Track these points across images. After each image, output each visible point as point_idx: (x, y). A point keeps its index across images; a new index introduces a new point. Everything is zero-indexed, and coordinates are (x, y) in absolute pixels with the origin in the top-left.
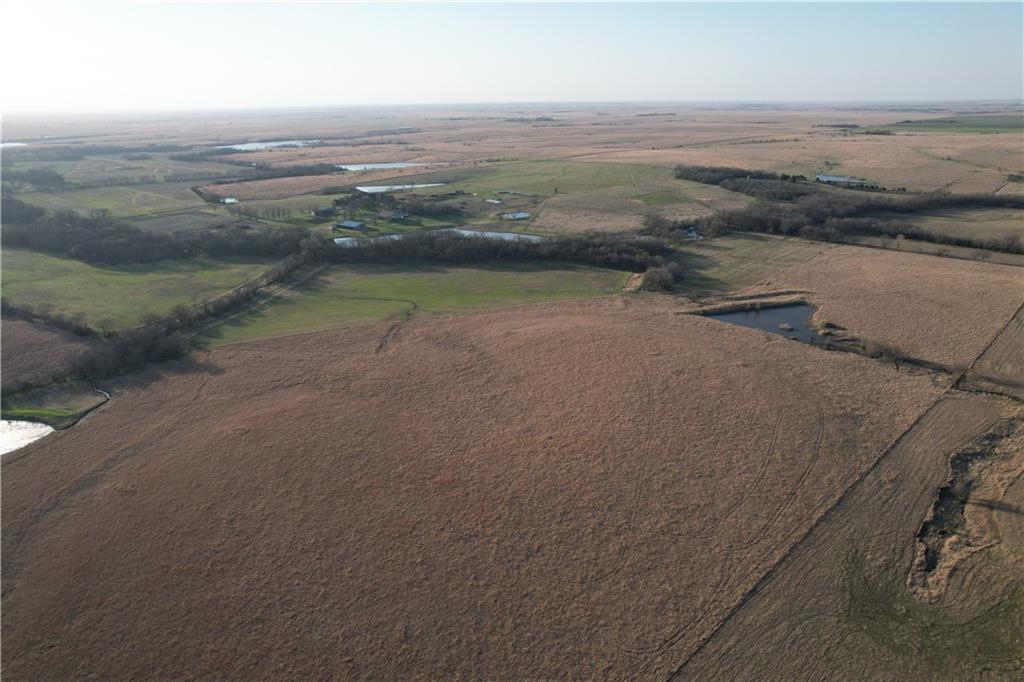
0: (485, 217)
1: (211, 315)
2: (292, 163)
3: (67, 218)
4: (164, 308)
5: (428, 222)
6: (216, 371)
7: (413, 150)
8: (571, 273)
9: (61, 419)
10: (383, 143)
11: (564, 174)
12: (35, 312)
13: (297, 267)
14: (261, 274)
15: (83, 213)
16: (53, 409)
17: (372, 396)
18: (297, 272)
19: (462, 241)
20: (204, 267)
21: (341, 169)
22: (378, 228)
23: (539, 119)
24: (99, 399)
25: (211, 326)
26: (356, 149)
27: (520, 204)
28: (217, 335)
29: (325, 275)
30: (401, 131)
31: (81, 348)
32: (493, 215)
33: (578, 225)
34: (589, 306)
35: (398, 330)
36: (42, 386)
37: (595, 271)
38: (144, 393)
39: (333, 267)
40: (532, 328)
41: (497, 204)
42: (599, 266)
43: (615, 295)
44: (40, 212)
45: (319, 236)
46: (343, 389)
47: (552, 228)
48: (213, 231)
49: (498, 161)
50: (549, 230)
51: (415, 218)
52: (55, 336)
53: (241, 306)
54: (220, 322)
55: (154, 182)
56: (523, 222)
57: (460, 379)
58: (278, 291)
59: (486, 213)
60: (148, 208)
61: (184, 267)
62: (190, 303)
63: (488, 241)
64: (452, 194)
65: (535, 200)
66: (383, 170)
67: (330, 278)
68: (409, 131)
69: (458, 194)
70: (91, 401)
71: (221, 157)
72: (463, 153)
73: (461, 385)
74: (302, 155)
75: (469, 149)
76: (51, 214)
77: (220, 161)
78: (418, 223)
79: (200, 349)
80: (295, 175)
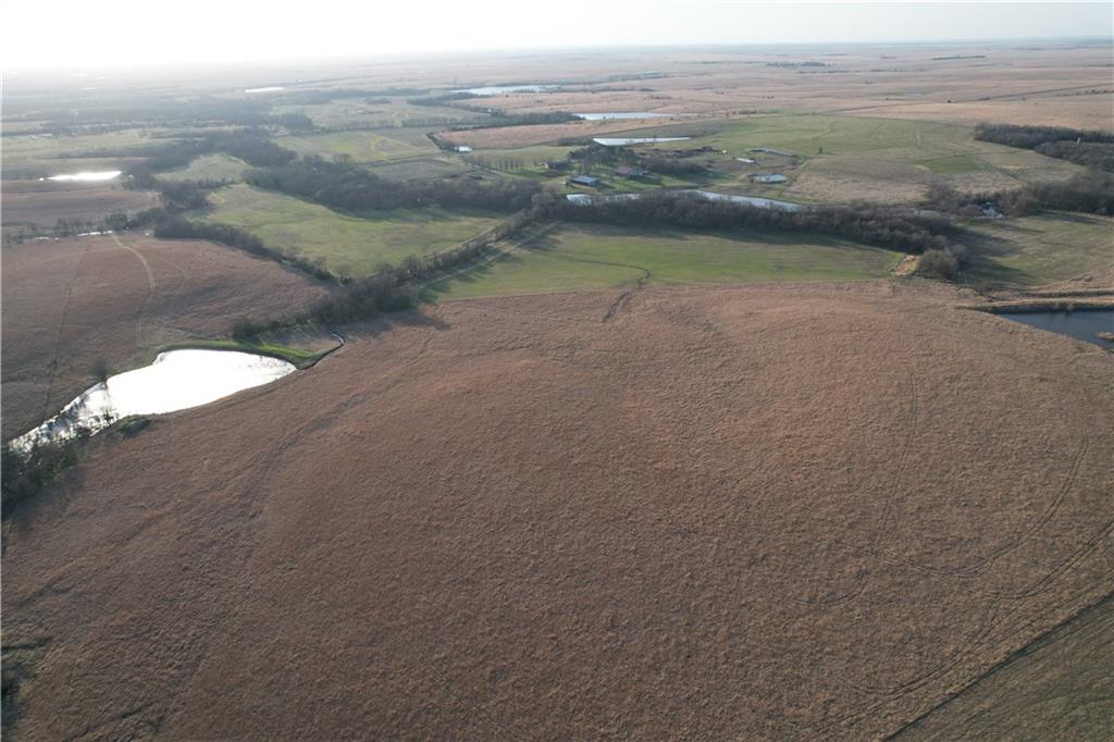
0: (733, 178)
1: (441, 268)
2: (529, 110)
3: (314, 162)
4: (396, 258)
5: (669, 181)
6: (443, 326)
7: (657, 98)
8: (829, 249)
9: (303, 359)
10: (625, 90)
11: (832, 131)
12: (285, 254)
13: (527, 223)
14: (491, 228)
15: (328, 158)
16: (295, 348)
17: (596, 368)
18: (528, 228)
19: (706, 205)
20: (436, 218)
21: (579, 119)
22: (614, 185)
23: (806, 64)
24: (335, 344)
25: (440, 279)
26: (596, 95)
27: (775, 165)
28: (444, 289)
29: (554, 234)
30: (647, 77)
31: (321, 292)
32: (743, 176)
33: (843, 193)
34: (848, 290)
35: (628, 300)
36: (287, 326)
37: (859, 249)
38: (374, 342)
39: (565, 226)
40: (779, 309)
41: (748, 164)
42: (865, 244)
43: (882, 280)
44: (292, 155)
45: (552, 191)
46: (567, 357)
47: (812, 195)
48: (447, 180)
49: (755, 113)
50: (809, 197)
51: (654, 176)
52: (300, 278)
53: (469, 260)
54: (449, 276)
55: (392, 127)
56: (778, 186)
57: (692, 359)
58: (506, 247)
59: (734, 174)
60: (385, 154)
61: (417, 217)
62: (423, 255)
63: (735, 207)
64: (699, 151)
65: (795, 161)
66: (624, 121)
67: (560, 238)
68: (655, 76)
69: (704, 150)
70: (327, 344)
71: (458, 101)
72: (714, 103)
73: (692, 366)
74: (538, 102)
75: (722, 98)
76: (301, 158)
77: (456, 106)
78: (657, 182)
79: (428, 302)
80: (530, 124)
